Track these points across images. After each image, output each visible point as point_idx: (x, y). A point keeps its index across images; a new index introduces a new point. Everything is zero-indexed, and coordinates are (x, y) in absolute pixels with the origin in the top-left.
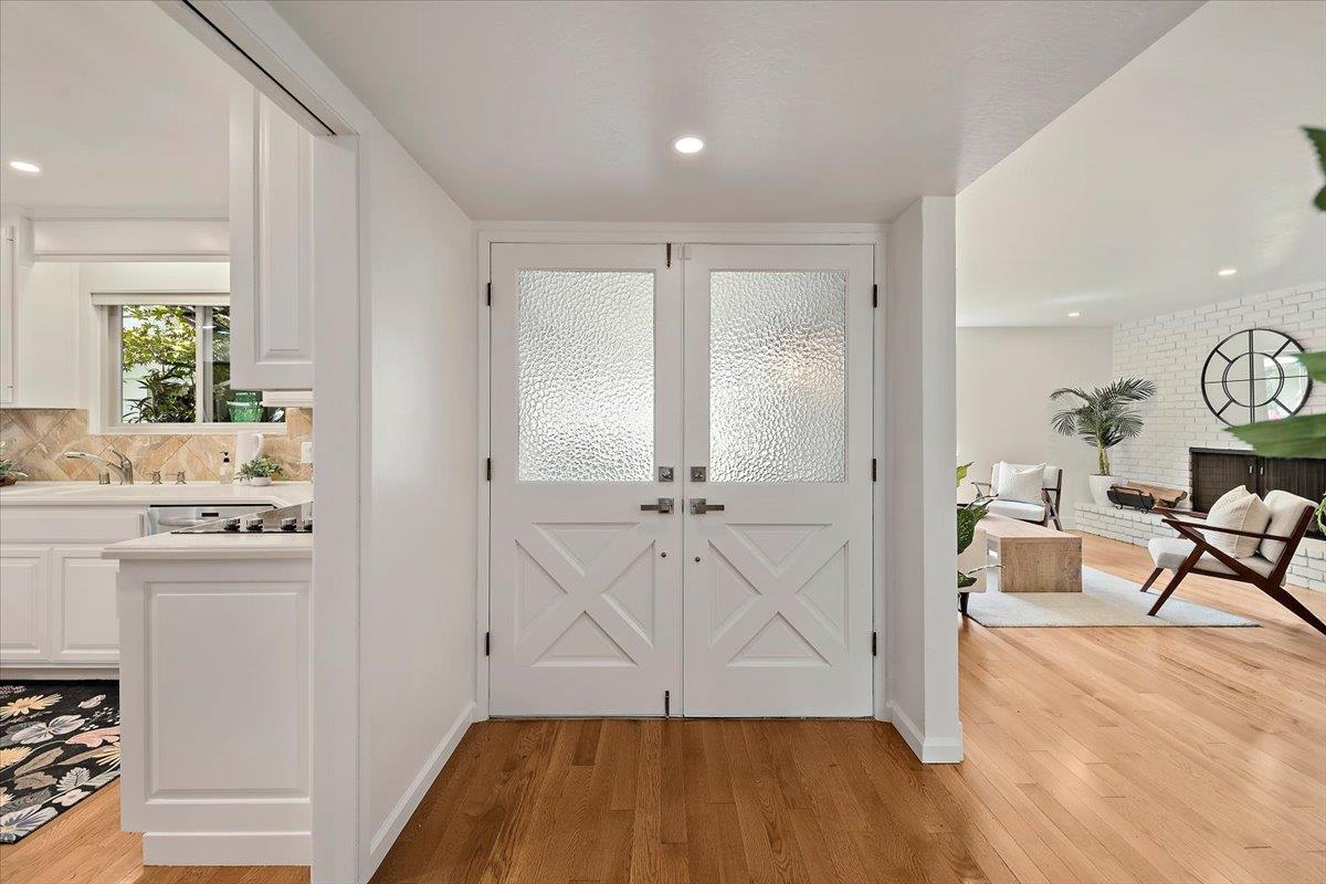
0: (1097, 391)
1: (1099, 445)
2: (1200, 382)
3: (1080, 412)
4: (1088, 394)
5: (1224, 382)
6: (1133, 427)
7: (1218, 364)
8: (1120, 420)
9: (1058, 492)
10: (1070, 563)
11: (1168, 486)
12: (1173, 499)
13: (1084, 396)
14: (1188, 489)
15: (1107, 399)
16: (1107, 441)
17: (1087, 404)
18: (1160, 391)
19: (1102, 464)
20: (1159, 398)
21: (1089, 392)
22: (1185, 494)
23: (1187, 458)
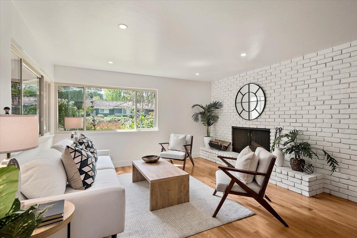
0: (206, 106)
1: (207, 126)
2: (235, 103)
3: (201, 113)
4: (204, 107)
5: (241, 103)
6: (216, 118)
7: (240, 96)
8: (213, 116)
9: (191, 145)
10: (184, 188)
11: (226, 140)
12: (227, 145)
13: (202, 107)
14: (231, 141)
15: (209, 109)
16: (209, 124)
17: (203, 110)
18: (224, 106)
19: (208, 132)
20: (224, 108)
21: (204, 106)
22: (230, 143)
23: (231, 130)
